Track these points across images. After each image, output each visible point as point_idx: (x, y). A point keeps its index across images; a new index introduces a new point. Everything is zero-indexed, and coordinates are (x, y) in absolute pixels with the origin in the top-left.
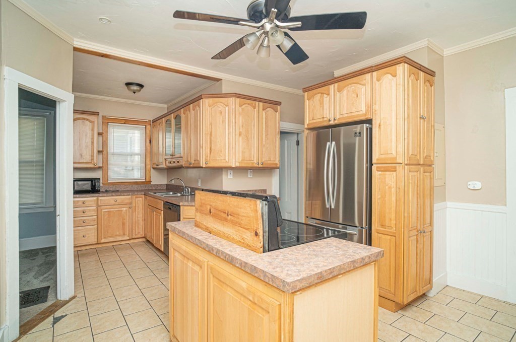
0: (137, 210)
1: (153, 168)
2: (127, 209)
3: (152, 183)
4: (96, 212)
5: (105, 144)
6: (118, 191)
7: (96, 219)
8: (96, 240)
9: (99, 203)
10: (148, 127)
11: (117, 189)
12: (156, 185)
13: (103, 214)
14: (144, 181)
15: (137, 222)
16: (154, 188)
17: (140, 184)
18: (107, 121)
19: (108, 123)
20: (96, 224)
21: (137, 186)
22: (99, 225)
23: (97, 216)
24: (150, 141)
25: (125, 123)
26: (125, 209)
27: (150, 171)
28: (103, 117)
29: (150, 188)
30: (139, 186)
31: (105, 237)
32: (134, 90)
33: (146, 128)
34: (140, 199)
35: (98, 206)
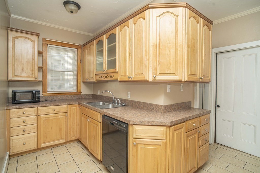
0: (72, 117)
1: (83, 82)
2: (63, 116)
3: (82, 94)
4: (36, 121)
5: (45, 62)
6: (56, 100)
7: (36, 127)
8: (36, 146)
9: (39, 113)
10: (79, 50)
11: (55, 99)
12: (85, 95)
13: (42, 122)
14: (76, 92)
15: (72, 127)
16: (84, 98)
17: (73, 95)
18: (46, 43)
19: (47, 44)
20: (36, 131)
21: (71, 96)
22: (39, 132)
23: (37, 124)
24: (81, 61)
25: (61, 46)
26: (62, 117)
27: (81, 85)
28: (44, 39)
29: (81, 98)
30: (72, 96)
31: (44, 143)
32: (71, 9)
33: (77, 51)
34: (75, 108)
35: (38, 115)
